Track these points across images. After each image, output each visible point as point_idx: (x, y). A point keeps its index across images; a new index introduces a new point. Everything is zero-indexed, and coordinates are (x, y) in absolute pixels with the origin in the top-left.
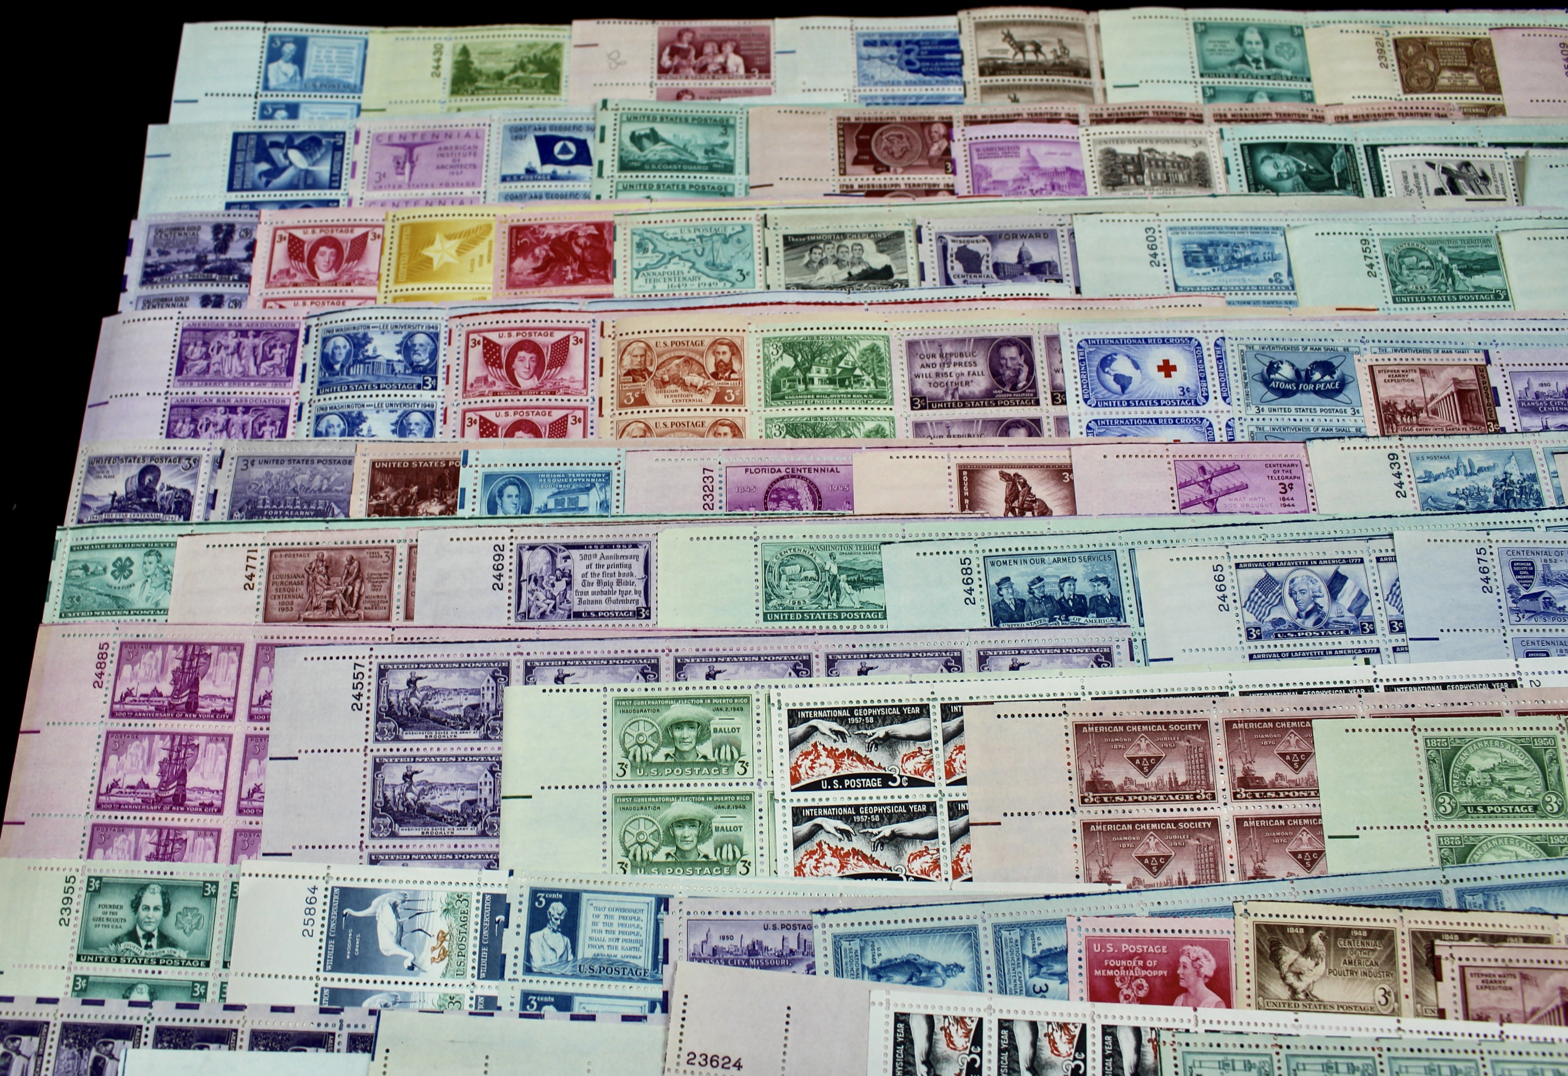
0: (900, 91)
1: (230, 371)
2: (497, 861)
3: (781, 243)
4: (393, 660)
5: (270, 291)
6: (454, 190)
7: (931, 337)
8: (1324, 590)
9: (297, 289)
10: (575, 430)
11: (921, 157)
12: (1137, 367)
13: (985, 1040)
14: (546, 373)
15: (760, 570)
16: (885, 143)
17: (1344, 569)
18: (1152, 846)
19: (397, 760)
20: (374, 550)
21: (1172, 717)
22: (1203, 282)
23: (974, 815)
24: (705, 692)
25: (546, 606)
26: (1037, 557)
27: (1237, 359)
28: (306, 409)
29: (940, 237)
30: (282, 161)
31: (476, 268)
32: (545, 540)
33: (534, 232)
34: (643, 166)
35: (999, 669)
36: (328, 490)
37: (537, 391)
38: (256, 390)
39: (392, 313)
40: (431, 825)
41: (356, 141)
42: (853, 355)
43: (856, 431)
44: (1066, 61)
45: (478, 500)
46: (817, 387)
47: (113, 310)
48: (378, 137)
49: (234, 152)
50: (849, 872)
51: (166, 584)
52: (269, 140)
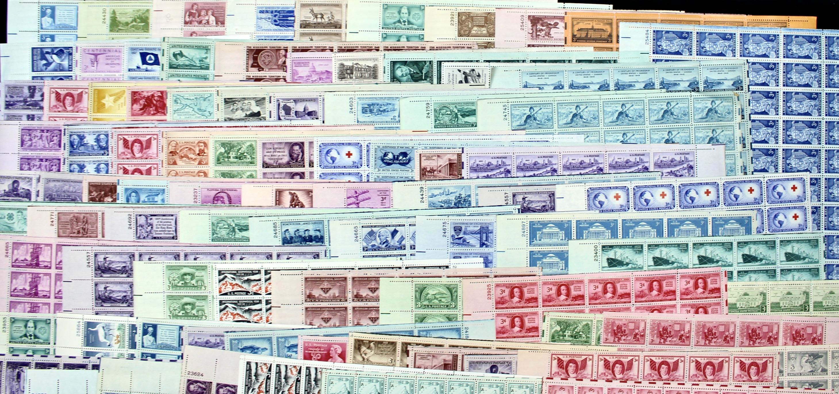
0: (271, 34)
1: (39, 146)
2: (133, 314)
3: (223, 101)
4: (99, 251)
5: (51, 114)
6: (112, 74)
7: (271, 141)
8: (390, 236)
10: (154, 172)
11: (275, 65)
12: (339, 154)
13: (272, 370)
14: (144, 151)
15: (211, 225)
16: (263, 58)
17: (398, 228)
18: (326, 315)
19: (102, 283)
21: (336, 276)
22: (367, 119)
23: (273, 304)
25: (145, 235)
26: (298, 223)
27: (374, 151)
28: (66, 160)
29: (278, 101)
30: (51, 60)
31: (121, 108)
33: (139, 94)
35: (283, 259)
36: (75, 192)
37: (141, 158)
39: (92, 126)
40: (113, 303)
41: (77, 51)
42: (244, 149)
43: (244, 176)
44: (332, 22)
46: (232, 160)
48: (84, 50)
49: (33, 55)
50: (235, 320)
51: (25, 223)
52: (45, 50)
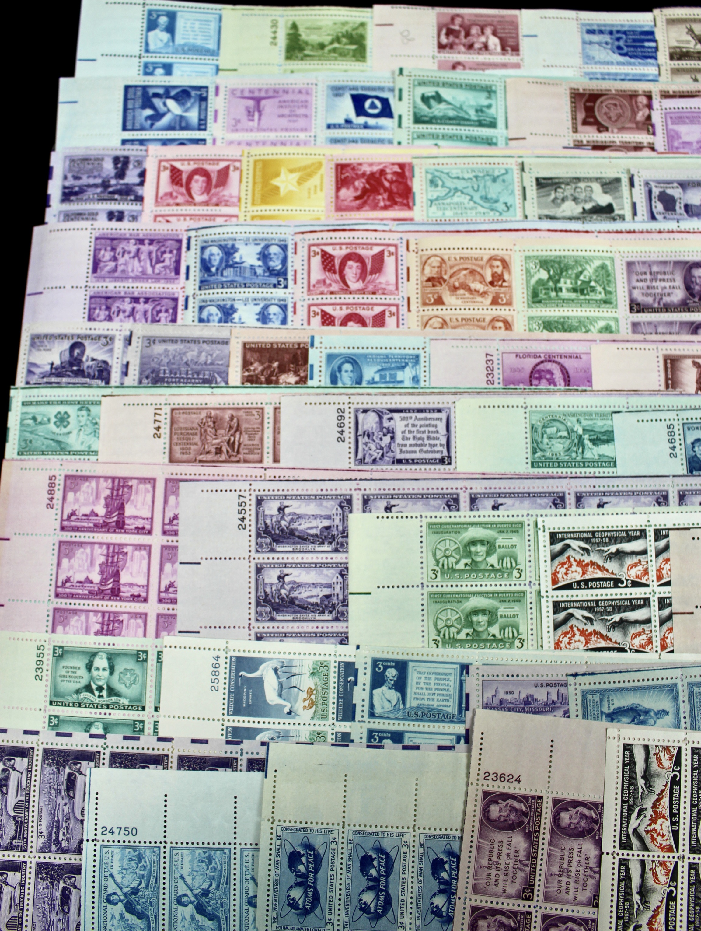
0: (613, 69)
1: (133, 271)
2: (347, 638)
3: (534, 183)
4: (267, 493)
5: (159, 208)
6: (292, 134)
7: (643, 259)
9: (179, 208)
10: (391, 321)
11: (630, 121)
13: (683, 762)
14: (369, 278)
15: (529, 430)
16: (605, 109)
19: (274, 566)
20: (248, 410)
23: (676, 607)
24: (492, 519)
25: (376, 454)
28: (191, 300)
29: (647, 184)
30: (162, 109)
31: (312, 195)
32: (374, 406)
33: (353, 169)
34: (431, 120)
35: (693, 504)
36: (212, 364)
37: (362, 291)
38: (153, 285)
39: (252, 229)
40: (299, 612)
41: (217, 94)
42: (589, 272)
43: (592, 328)
45: (323, 373)
46: (564, 294)
47: (41, 221)
48: (233, 92)
49: (126, 99)
50: (590, 646)
51: (95, 433)
52: (151, 91)
